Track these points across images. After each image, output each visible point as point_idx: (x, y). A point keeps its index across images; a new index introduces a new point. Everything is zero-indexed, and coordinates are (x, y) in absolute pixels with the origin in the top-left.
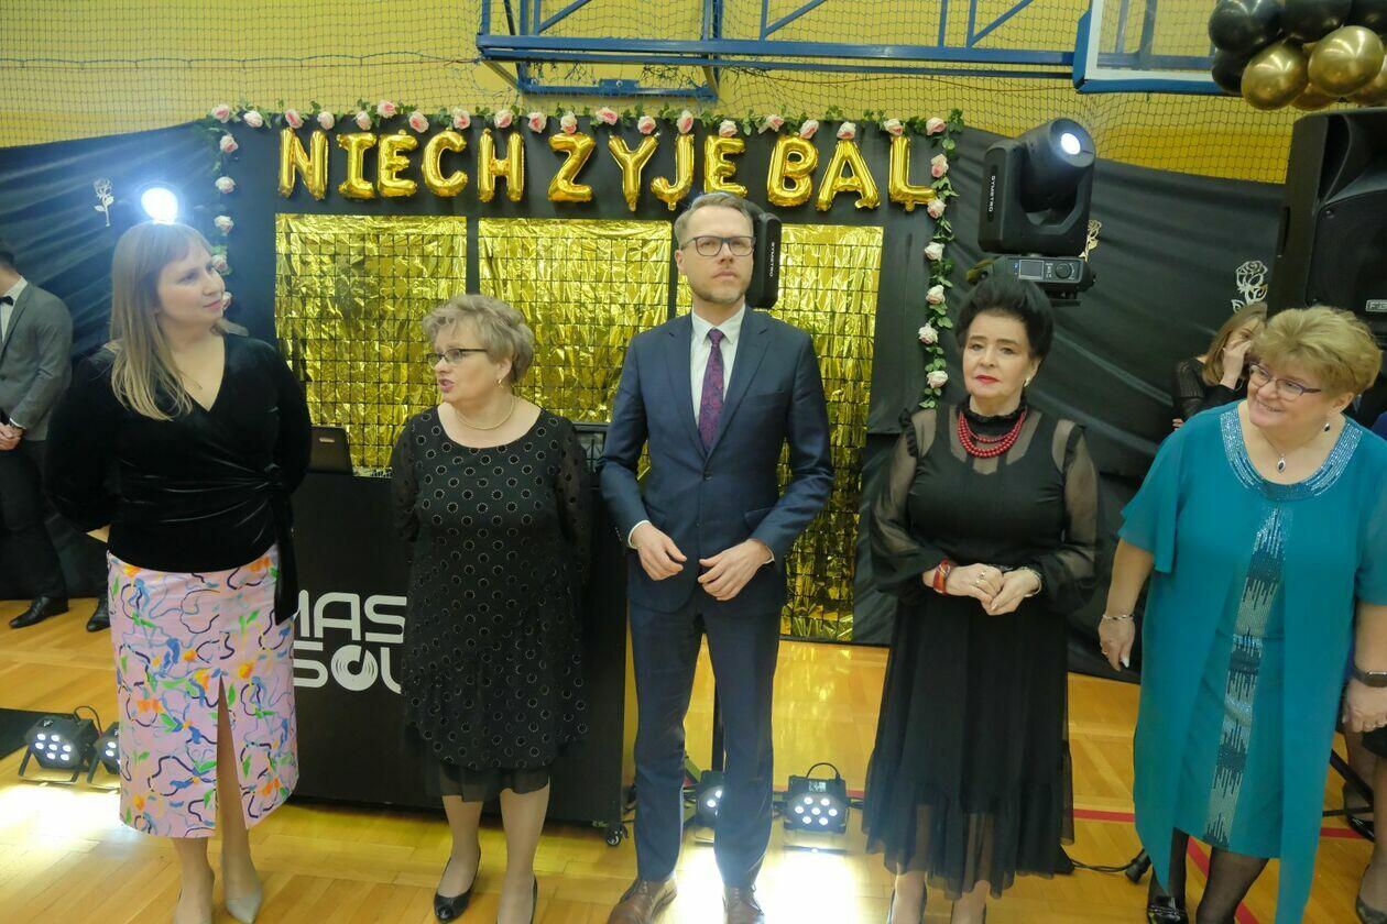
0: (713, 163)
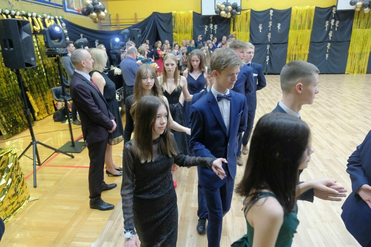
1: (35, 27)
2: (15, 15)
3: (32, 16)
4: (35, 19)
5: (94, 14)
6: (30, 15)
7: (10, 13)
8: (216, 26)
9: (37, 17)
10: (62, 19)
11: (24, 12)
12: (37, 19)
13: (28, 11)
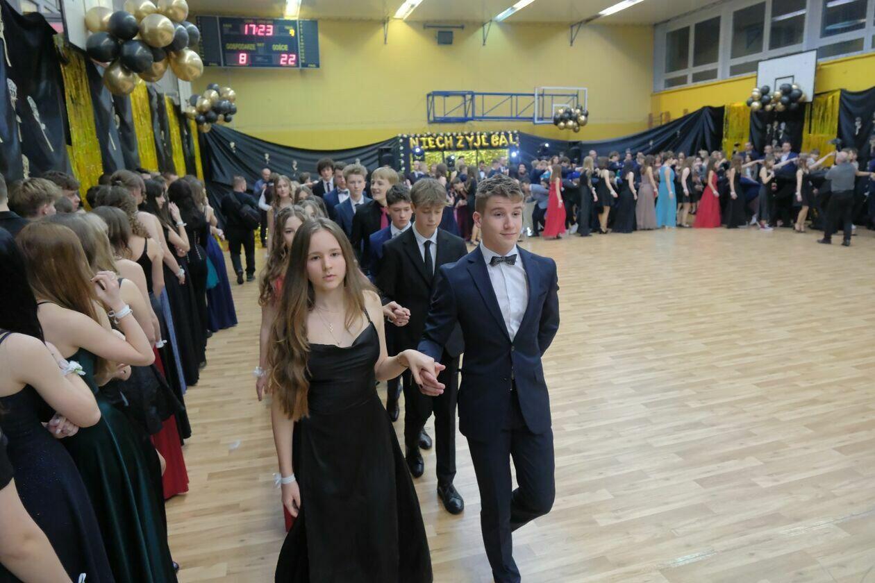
0: (483, 140)
1: (475, 144)
2: (457, 135)
3: (475, 135)
4: (478, 137)
5: (562, 124)
6: (472, 134)
7: (452, 135)
8: (783, 125)
9: (481, 135)
10: (519, 132)
11: (466, 133)
12: (481, 137)
13: (471, 132)
